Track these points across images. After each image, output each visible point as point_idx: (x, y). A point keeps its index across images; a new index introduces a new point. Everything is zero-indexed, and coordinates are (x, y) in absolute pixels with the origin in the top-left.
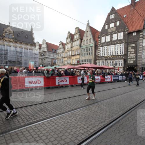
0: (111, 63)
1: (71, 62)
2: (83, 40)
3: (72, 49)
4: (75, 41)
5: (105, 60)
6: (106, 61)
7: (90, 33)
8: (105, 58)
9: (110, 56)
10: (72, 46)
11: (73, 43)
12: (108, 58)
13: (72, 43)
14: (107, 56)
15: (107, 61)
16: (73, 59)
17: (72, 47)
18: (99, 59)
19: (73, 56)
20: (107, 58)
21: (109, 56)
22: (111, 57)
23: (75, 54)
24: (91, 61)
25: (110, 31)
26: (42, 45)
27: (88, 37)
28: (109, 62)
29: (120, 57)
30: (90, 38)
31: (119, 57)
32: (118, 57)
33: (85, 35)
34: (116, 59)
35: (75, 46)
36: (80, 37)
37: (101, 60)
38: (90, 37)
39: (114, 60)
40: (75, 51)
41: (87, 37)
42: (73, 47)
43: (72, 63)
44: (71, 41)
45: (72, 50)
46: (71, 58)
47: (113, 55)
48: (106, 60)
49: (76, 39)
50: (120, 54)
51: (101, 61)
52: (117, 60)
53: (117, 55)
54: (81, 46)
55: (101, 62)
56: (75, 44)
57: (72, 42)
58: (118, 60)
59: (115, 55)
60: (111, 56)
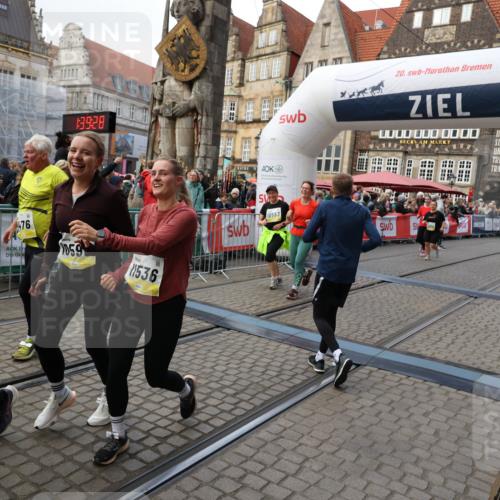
0: (427, 168)
1: (234, 152)
2: (305, 58)
3: (243, 94)
4: (258, 57)
5: (401, 154)
6: (404, 159)
7: (342, 35)
8: (401, 148)
9: (423, 140)
10: (242, 78)
11: (248, 64)
12: (413, 146)
13: (243, 66)
14: (412, 139)
15: (408, 158)
16: (243, 138)
17: (241, 84)
18: (378, 148)
19: (243, 122)
20: (410, 149)
21: (418, 140)
22: (427, 145)
23: (257, 117)
24: (337, 155)
25: (429, 37)
27: (327, 50)
28: (416, 162)
29: (462, 146)
30: (339, 56)
31: (458, 146)
32: (454, 147)
33: (315, 38)
34: (449, 155)
35: (258, 80)
36: (286, 44)
37: (386, 154)
38: (339, 49)
39: (440, 157)
40: (258, 102)
41: (323, 46)
42: (248, 85)
43: (237, 157)
44: (240, 55)
45: (240, 96)
46: (235, 132)
47: (437, 137)
48: (406, 153)
49: (268, 50)
50: (462, 137)
51: (385, 157)
52: (452, 159)
53: (452, 140)
54: (291, 82)
55: (385, 162)
56: (258, 71)
57: (243, 60)
58: (457, 158)
59: (443, 137)
60: (429, 140)
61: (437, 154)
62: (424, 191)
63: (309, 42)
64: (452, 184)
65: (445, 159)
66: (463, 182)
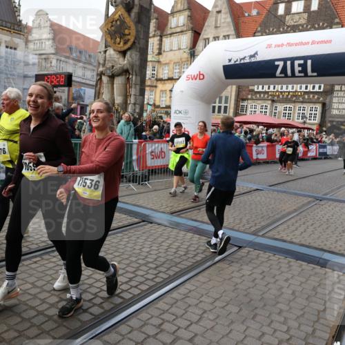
0: (287, 112)
1: (155, 100)
2: (204, 35)
3: (161, 60)
4: (171, 34)
5: (270, 102)
6: (272, 106)
7: (229, 20)
8: (270, 97)
9: (285, 92)
10: (160, 49)
11: (164, 39)
12: (278, 96)
13: (161, 40)
14: (277, 91)
15: (275, 105)
16: (161, 91)
17: (160, 53)
18: (254, 97)
19: (161, 80)
20: (276, 98)
21: (281, 92)
22: (287, 96)
23: (170, 76)
24: (226, 102)
25: (289, 21)
26: (34, 31)
27: (219, 30)
28: (280, 107)
29: (311, 96)
30: (225, 34)
31: (309, 97)
32: (306, 97)
33: (210, 22)
34: (302, 102)
35: (171, 50)
36: (191, 25)
37: (259, 102)
38: (227, 29)
39: (297, 104)
40: (171, 66)
41: (216, 27)
42: (164, 54)
43: (157, 103)
44: (159, 33)
45: (159, 62)
46: (156, 87)
47: (294, 90)
48: (273, 101)
49: (179, 30)
50: (312, 90)
51: (259, 104)
52: (305, 105)
53: (304, 92)
54: (194, 52)
55: (259, 107)
56: (171, 43)
57: (161, 36)
58: (308, 104)
59: (298, 90)
60: (289, 92)
61: (294, 102)
62: (285, 127)
63: (206, 24)
64: (305, 123)
65: (300, 105)
66: (312, 121)
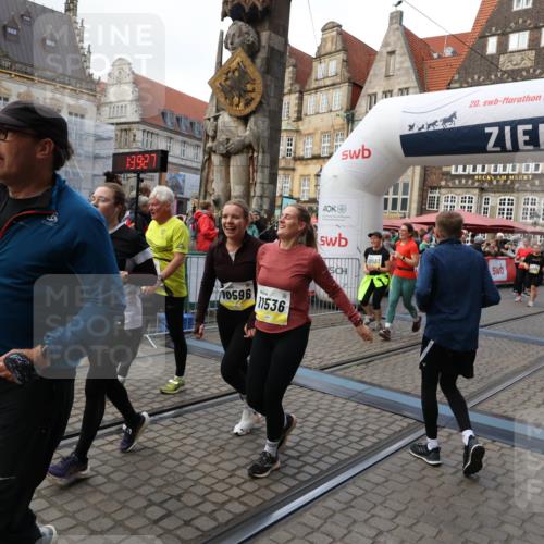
0: (506, 207)
1: (291, 191)
2: (368, 89)
3: (301, 128)
4: (317, 89)
5: (476, 191)
6: (480, 197)
7: (408, 64)
8: (477, 184)
9: (501, 175)
10: (300, 111)
11: (305, 97)
12: (491, 181)
13: (301, 99)
14: (489, 174)
15: (485, 196)
16: (302, 176)
17: (299, 119)
18: (450, 184)
19: (301, 159)
20: (486, 185)
21: (495, 176)
22: (505, 181)
23: (316, 153)
24: (405, 192)
25: (505, 63)
26: (110, 90)
27: (392, 80)
28: (494, 200)
30: (402, 86)
31: (541, 182)
32: (537, 182)
33: (378, 68)
34: (530, 191)
35: (318, 113)
36: (347, 75)
37: (459, 191)
38: (405, 78)
39: (521, 194)
40: (317, 137)
41: (387, 76)
42: (306, 119)
43: (296, 195)
44: (297, 87)
45: (298, 131)
46: (293, 169)
47: (516, 172)
48: (482, 190)
49: (328, 82)
51: (458, 195)
52: (535, 196)
53: (534, 175)
54: (353, 115)
55: (458, 199)
56: (317, 104)
57: (301, 93)
58: (540, 195)
59: (523, 172)
60: (508, 175)
61: (518, 191)
62: (504, 232)
63: (371, 72)
64: (535, 224)
65: (526, 196)
